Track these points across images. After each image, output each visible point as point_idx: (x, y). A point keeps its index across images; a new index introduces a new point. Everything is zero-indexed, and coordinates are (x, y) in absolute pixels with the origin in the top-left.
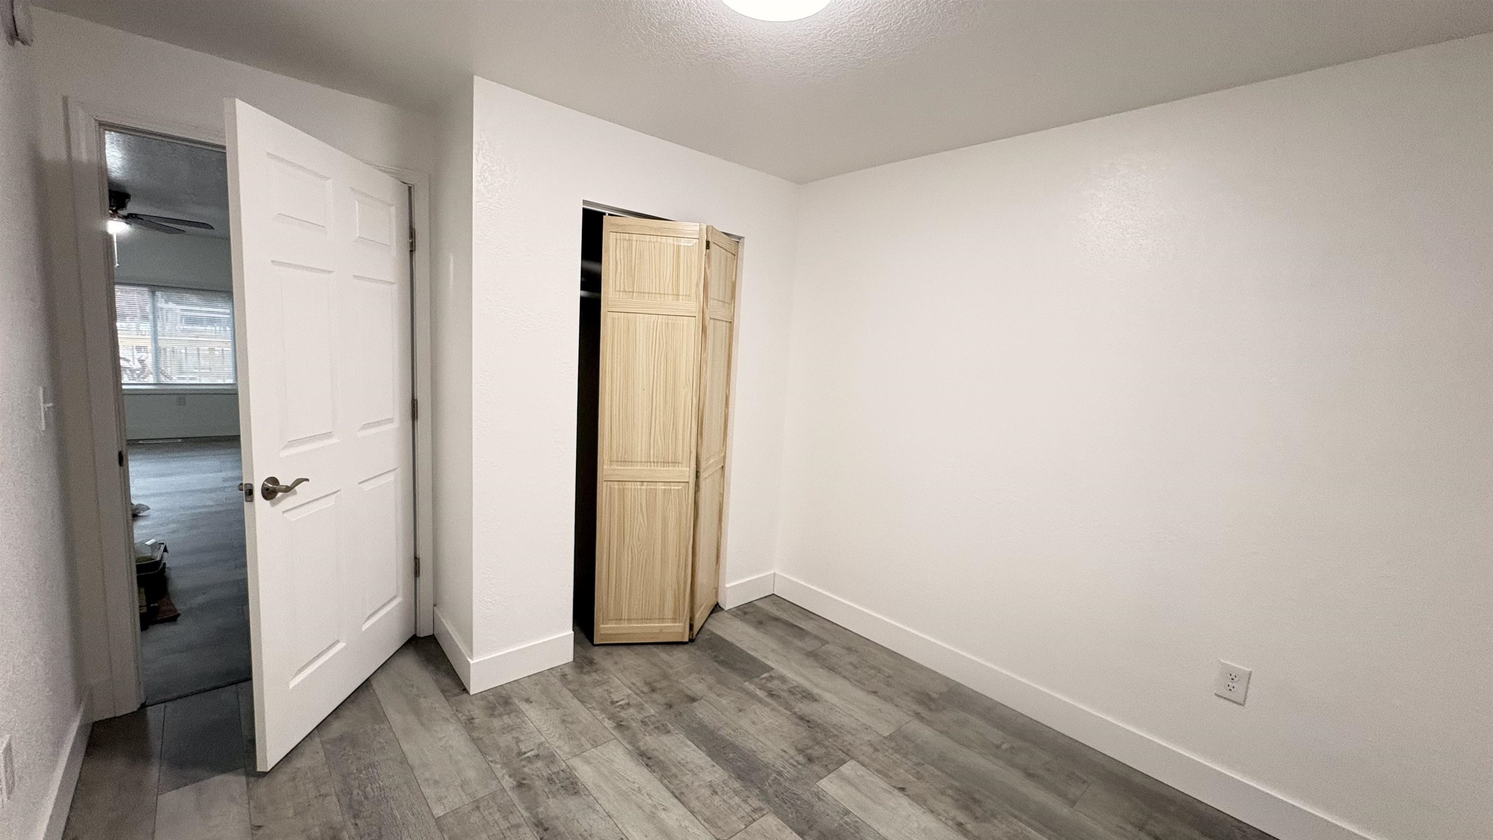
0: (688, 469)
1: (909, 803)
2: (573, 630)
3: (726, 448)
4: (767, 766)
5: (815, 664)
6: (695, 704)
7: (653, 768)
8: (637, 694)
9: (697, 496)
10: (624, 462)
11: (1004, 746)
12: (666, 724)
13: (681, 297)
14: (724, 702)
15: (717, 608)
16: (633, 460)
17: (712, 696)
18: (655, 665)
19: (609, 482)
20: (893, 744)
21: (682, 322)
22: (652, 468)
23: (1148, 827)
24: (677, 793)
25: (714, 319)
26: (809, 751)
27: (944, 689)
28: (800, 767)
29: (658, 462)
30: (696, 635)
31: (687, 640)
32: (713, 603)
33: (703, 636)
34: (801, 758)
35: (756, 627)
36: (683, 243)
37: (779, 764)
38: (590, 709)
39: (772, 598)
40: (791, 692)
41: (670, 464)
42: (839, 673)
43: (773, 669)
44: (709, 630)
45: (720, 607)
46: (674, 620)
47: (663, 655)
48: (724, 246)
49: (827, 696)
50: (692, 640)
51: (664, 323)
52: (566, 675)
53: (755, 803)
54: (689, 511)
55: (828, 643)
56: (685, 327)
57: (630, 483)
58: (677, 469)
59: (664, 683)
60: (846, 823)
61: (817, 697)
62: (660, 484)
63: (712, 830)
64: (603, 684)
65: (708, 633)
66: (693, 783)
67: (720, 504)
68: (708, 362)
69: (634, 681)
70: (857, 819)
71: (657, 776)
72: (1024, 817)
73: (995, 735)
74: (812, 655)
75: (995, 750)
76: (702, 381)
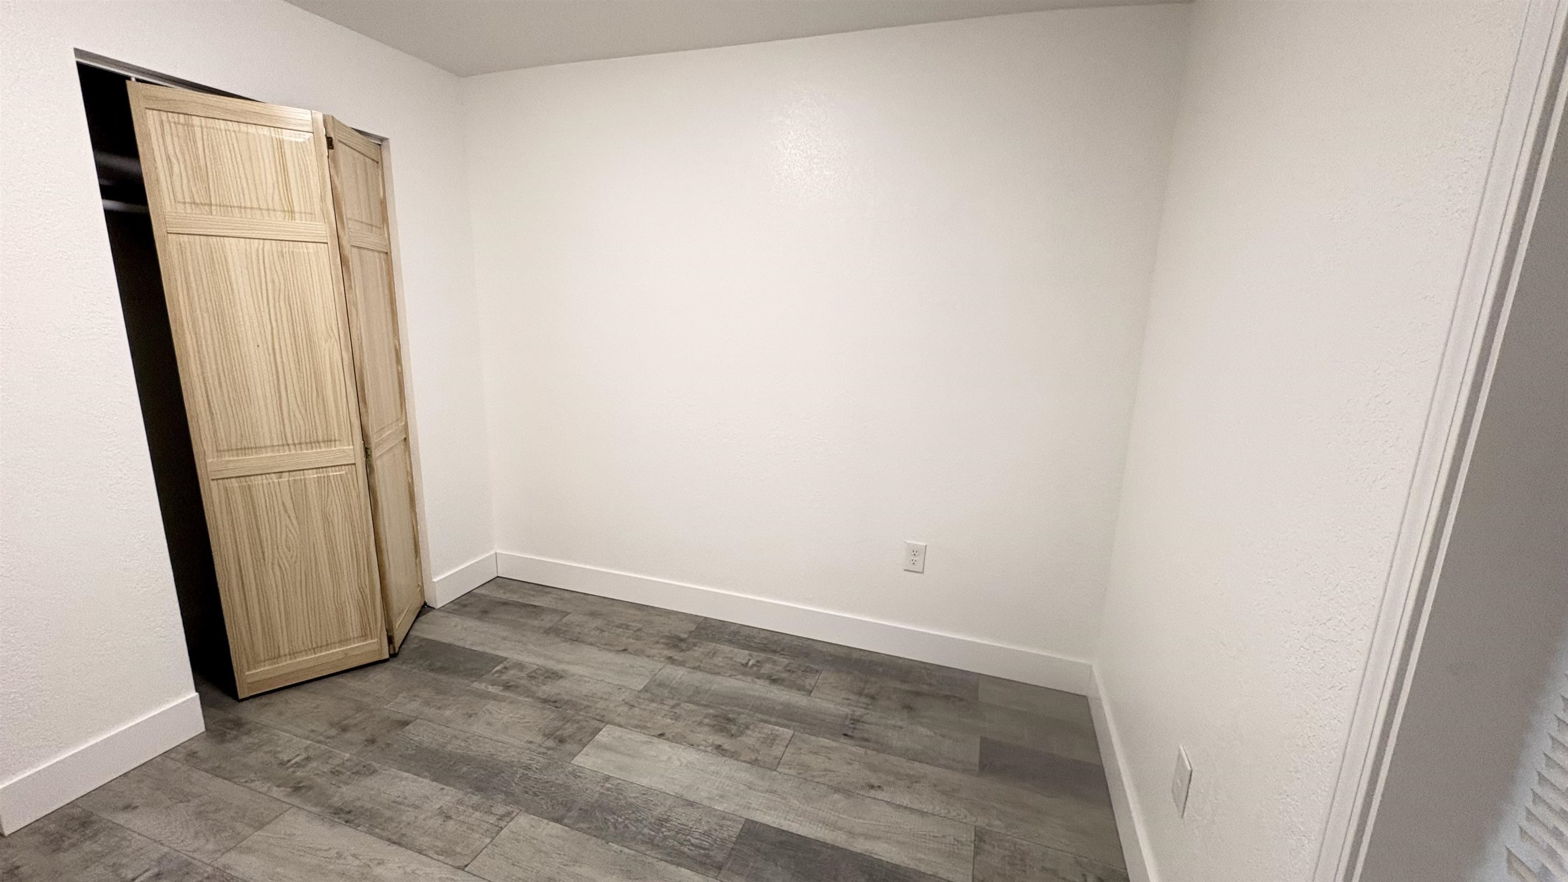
0: (351, 447)
1: (670, 747)
2: (197, 690)
3: (406, 413)
4: (511, 765)
5: (558, 640)
6: (410, 727)
7: (356, 821)
8: (319, 742)
9: (371, 481)
10: (244, 450)
11: (751, 663)
12: (369, 765)
13: (297, 216)
14: (448, 713)
15: (425, 608)
16: (258, 445)
17: (430, 712)
18: (342, 698)
19: (220, 481)
20: (648, 695)
21: (305, 251)
22: (293, 452)
23: (866, 691)
24: (394, 838)
25: (358, 247)
26: (558, 733)
27: (693, 627)
28: (550, 752)
29: (300, 444)
30: (400, 647)
31: (387, 656)
32: (418, 604)
33: (412, 645)
34: (550, 743)
35: (480, 619)
36: (286, 136)
37: (525, 760)
38: (247, 784)
39: (497, 581)
40: (531, 677)
41: (322, 445)
42: (583, 642)
43: (507, 658)
44: (416, 637)
45: (429, 607)
46: (364, 636)
47: (353, 683)
48: (359, 148)
49: (573, 669)
50: (393, 656)
51: (274, 251)
52: (196, 753)
53: (501, 810)
54: (362, 500)
55: (568, 614)
56: (313, 258)
57: (260, 477)
58: (333, 449)
59: (360, 717)
60: (608, 789)
61: (563, 674)
62: (310, 471)
63: (448, 861)
64: (261, 746)
65: (416, 641)
66: (416, 818)
67: (409, 486)
68: (359, 306)
69: (313, 728)
70: (619, 781)
71: (365, 829)
72: (773, 720)
73: (742, 655)
74: (554, 631)
75: (744, 669)
76: (353, 330)
